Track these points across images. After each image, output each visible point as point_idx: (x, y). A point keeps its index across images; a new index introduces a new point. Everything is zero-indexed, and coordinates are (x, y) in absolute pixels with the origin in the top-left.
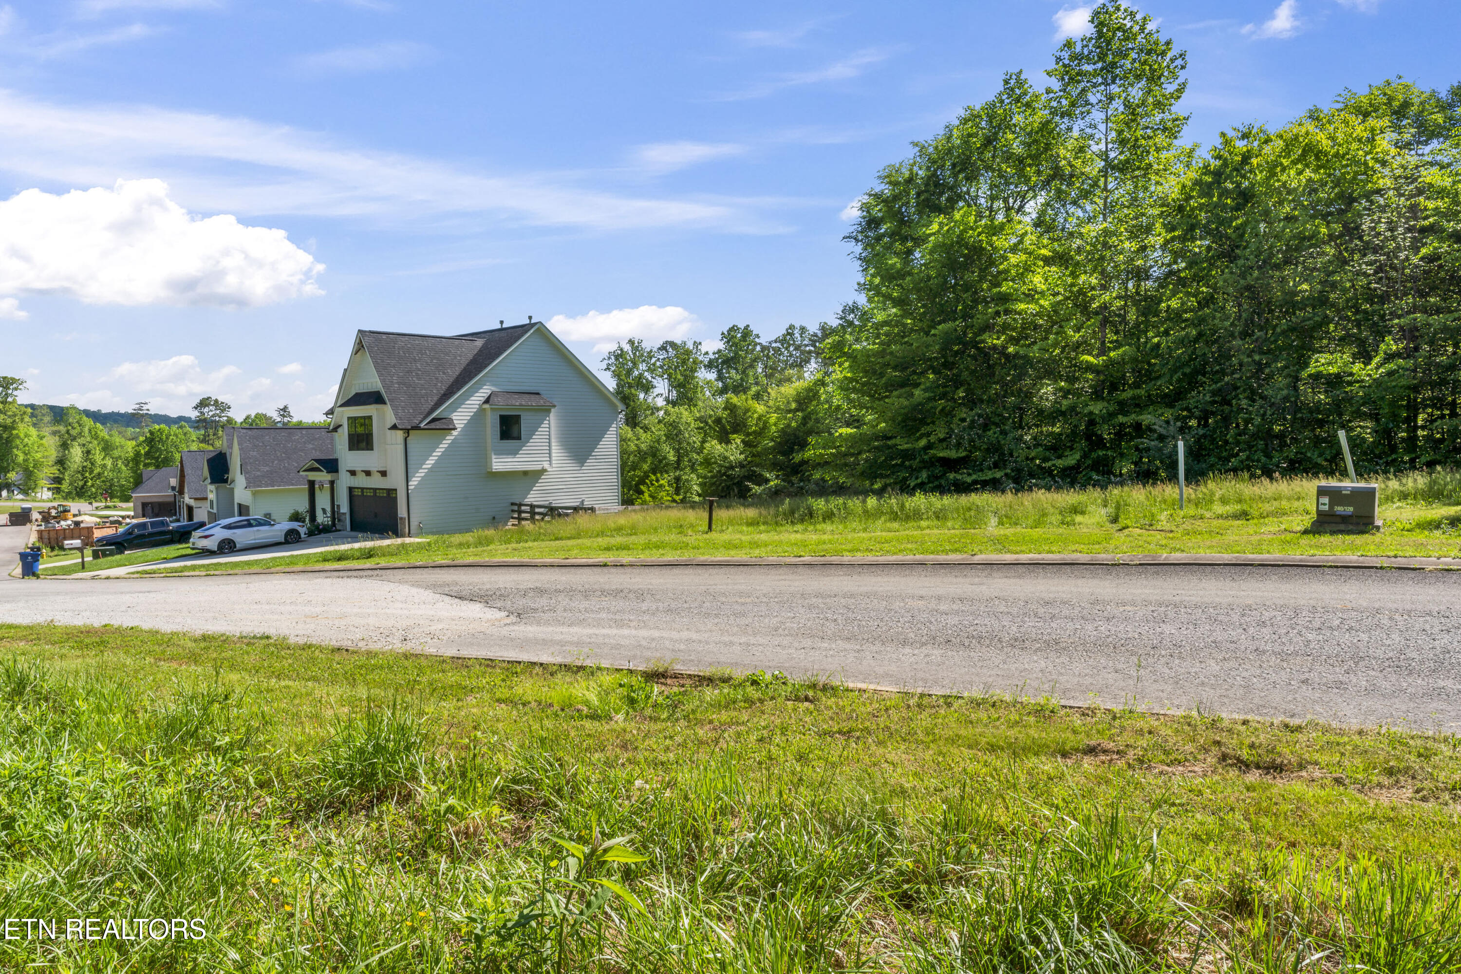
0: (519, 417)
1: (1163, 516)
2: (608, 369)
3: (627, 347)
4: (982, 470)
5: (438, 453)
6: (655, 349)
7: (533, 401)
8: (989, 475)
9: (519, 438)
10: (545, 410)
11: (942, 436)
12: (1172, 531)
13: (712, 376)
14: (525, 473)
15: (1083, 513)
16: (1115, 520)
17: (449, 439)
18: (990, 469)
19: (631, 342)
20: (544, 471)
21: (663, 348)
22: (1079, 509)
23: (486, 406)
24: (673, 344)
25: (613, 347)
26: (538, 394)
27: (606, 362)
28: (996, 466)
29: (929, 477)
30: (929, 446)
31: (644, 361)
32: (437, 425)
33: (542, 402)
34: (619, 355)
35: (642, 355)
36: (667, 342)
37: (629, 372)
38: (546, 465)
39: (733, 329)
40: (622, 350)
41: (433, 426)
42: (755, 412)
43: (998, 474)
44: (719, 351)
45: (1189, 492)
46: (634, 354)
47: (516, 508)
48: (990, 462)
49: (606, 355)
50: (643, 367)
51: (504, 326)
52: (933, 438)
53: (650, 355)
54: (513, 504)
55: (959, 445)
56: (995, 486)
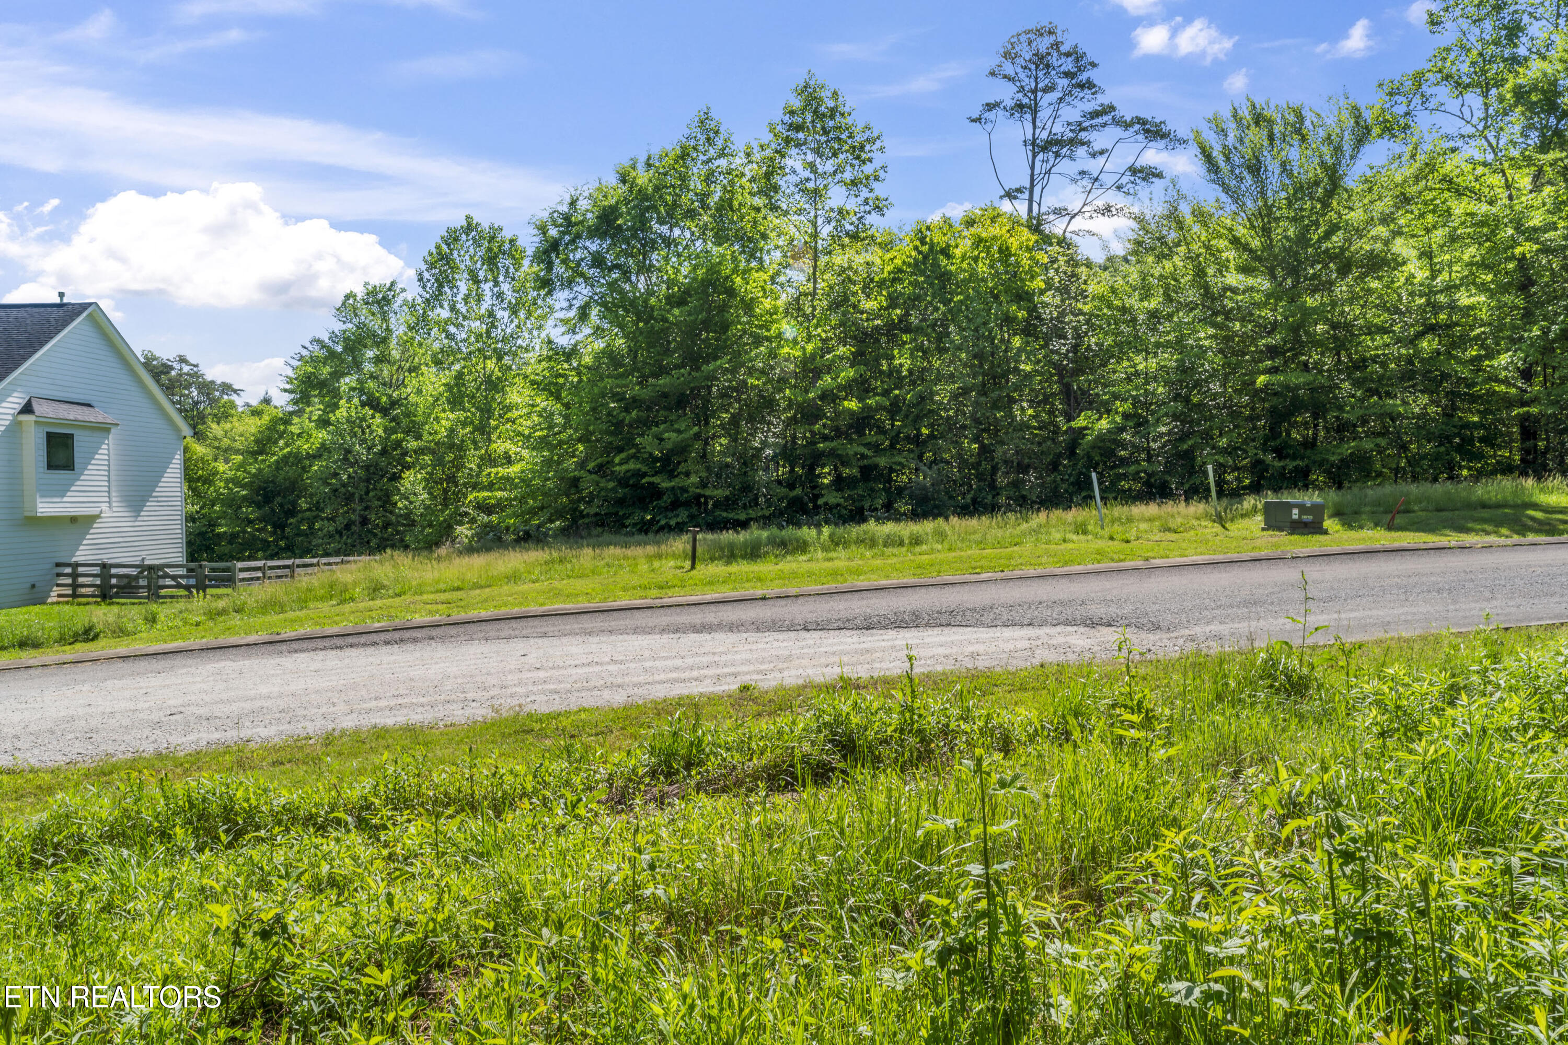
0: (71, 436)
7: (90, 416)
9: (72, 468)
10: (104, 430)
14: (74, 519)
20: (99, 516)
23: (25, 418)
26: (90, 406)
33: (100, 417)
38: (105, 508)
51: (65, 300)
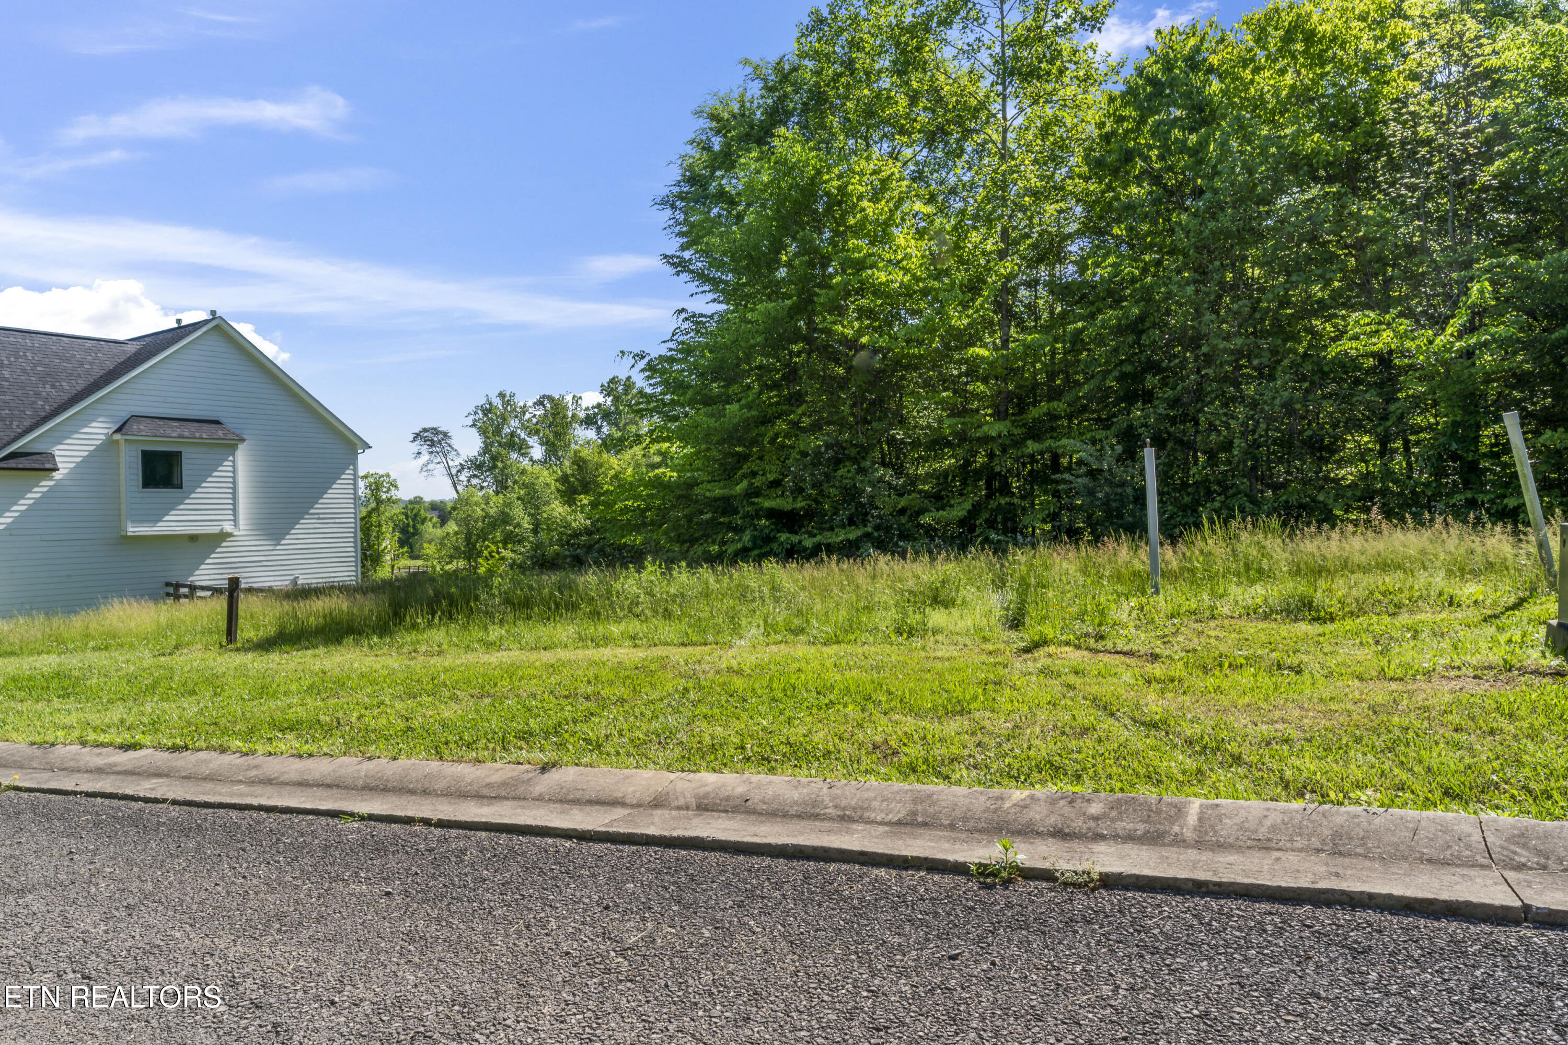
0: (177, 454)
1: (1123, 612)
2: (474, 425)
3: (497, 402)
4: (832, 529)
5: (22, 506)
6: (530, 404)
7: (205, 432)
8: (840, 536)
9: (180, 486)
10: (230, 445)
11: (771, 477)
12: (1155, 657)
13: (591, 434)
14: (193, 538)
15: (948, 604)
16: (1016, 623)
17: (46, 485)
18: (843, 526)
19: (502, 395)
20: (223, 536)
21: (540, 403)
22: (943, 595)
23: (117, 437)
24: (550, 399)
25: (482, 401)
26: (217, 422)
27: (472, 417)
28: (851, 522)
29: (754, 539)
30: (753, 493)
31: (516, 417)
32: (22, 462)
33: (220, 433)
34: (487, 410)
35: (514, 410)
36: (544, 396)
37: (498, 431)
38: (228, 527)
39: (613, 381)
40: (490, 404)
41: (12, 463)
42: (611, 468)
43: (854, 534)
44: (599, 406)
45: (1170, 556)
46: (505, 409)
47: (171, 590)
48: (844, 515)
49: (471, 409)
50: (514, 423)
51: (183, 324)
52: (758, 481)
53: (524, 410)
54: (168, 584)
55: (799, 490)
56: (850, 550)
